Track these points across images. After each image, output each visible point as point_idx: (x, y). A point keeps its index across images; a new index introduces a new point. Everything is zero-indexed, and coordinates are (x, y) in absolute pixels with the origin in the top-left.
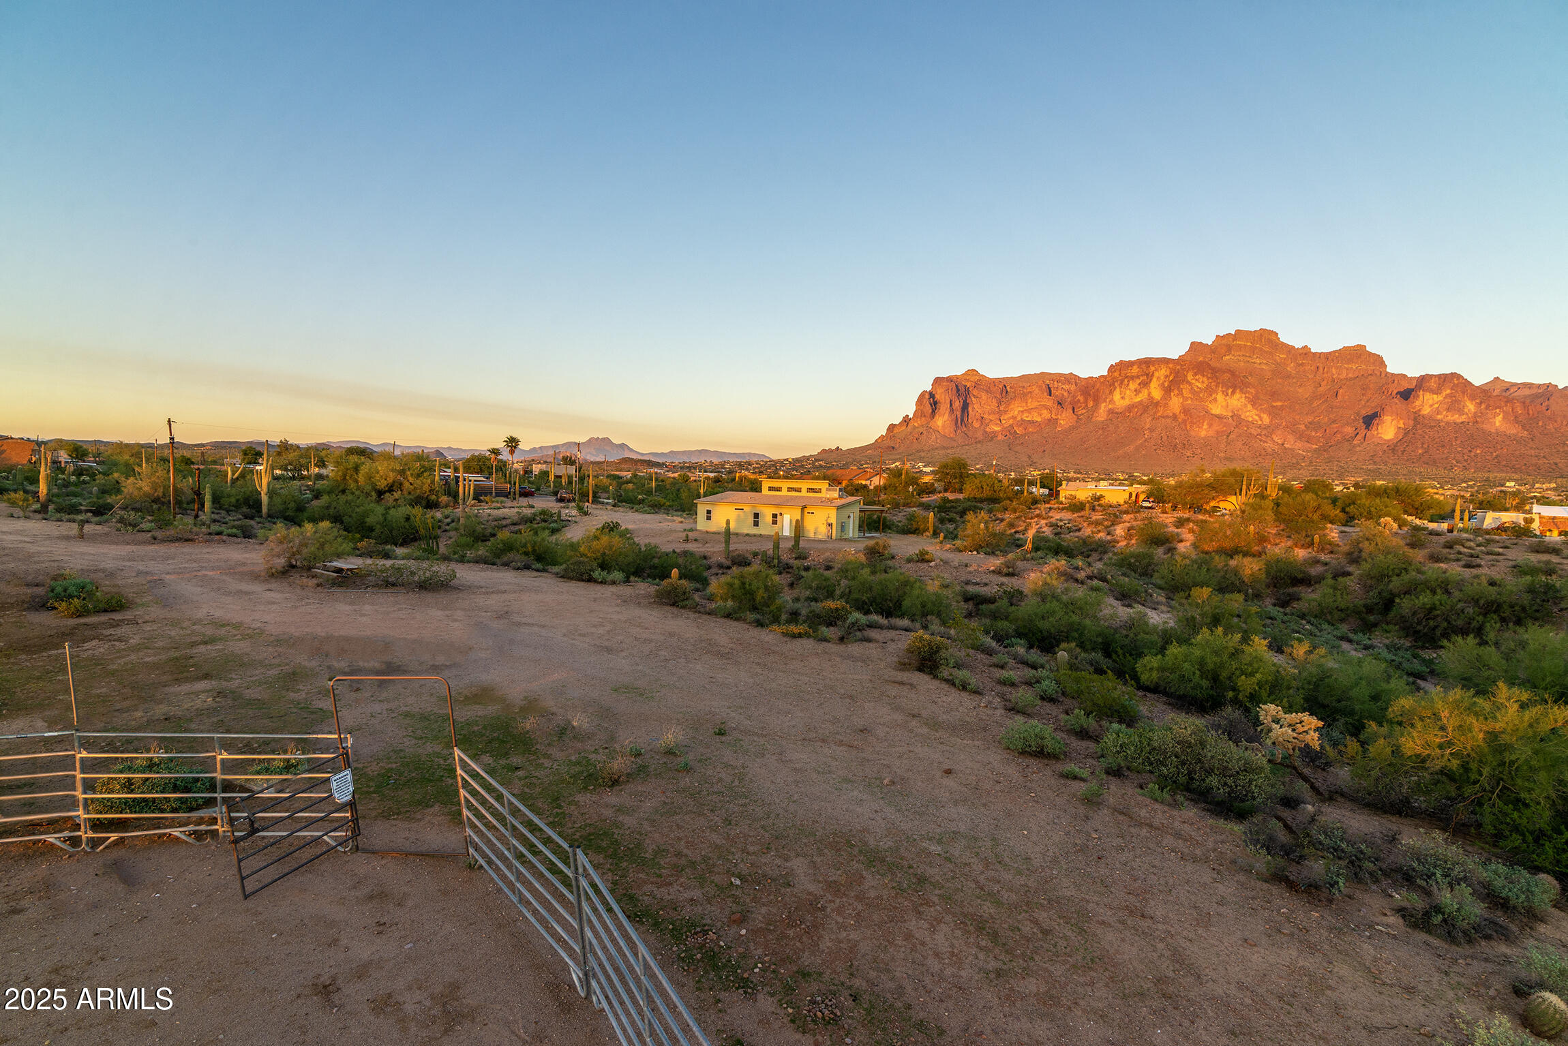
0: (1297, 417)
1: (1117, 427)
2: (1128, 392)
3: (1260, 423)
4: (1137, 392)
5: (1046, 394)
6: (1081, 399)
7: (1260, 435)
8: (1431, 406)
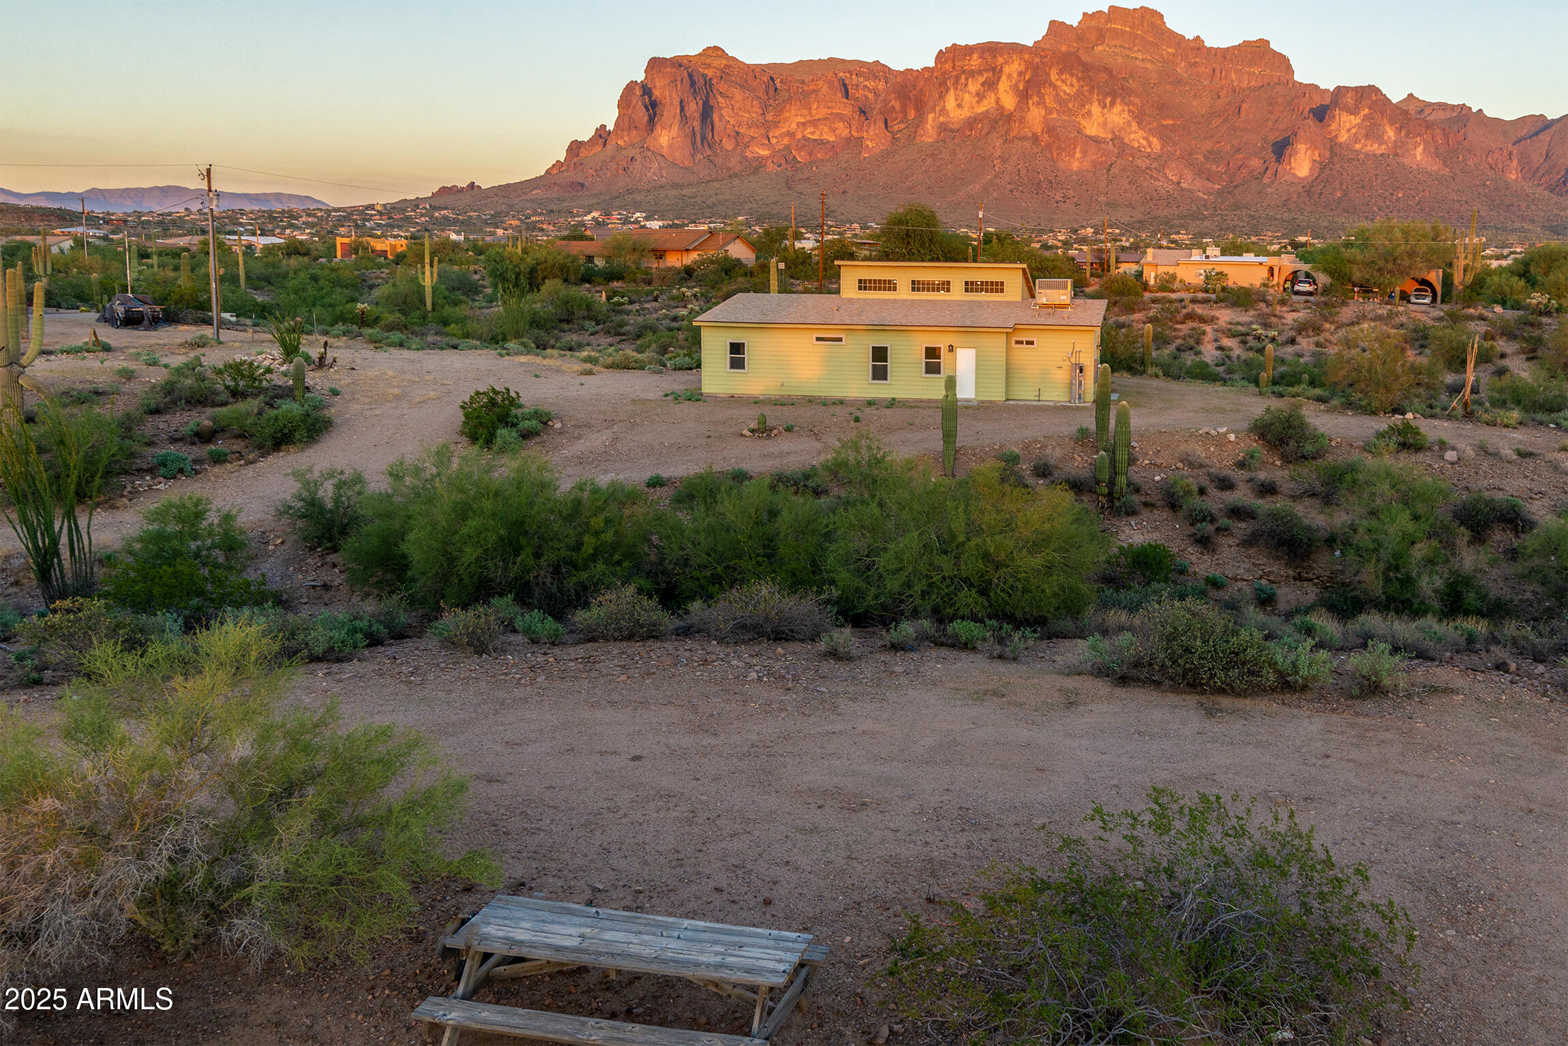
0: (1194, 143)
1: (953, 153)
2: (967, 96)
3: (1149, 150)
4: (980, 96)
5: (839, 95)
6: (897, 104)
7: (1150, 169)
8: (1348, 131)
